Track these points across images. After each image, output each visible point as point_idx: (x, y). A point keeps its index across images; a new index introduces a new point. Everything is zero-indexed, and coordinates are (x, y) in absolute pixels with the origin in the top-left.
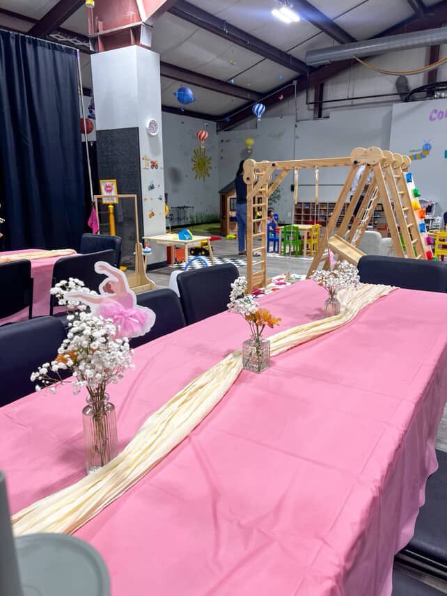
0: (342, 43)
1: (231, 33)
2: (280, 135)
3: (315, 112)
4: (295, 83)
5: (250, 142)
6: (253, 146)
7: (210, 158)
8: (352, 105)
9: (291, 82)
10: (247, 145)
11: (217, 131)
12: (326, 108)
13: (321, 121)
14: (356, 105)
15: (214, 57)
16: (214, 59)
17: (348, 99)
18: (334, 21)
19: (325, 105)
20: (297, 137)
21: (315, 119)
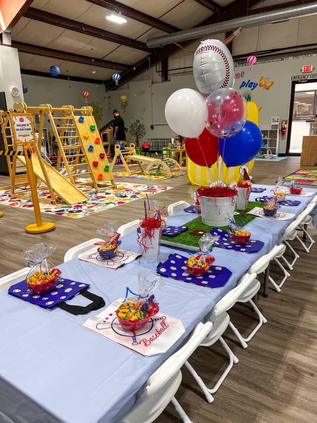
0: (170, 33)
1: (87, 30)
2: (143, 92)
3: (162, 78)
4: (149, 59)
5: (124, 98)
6: (126, 100)
7: (102, 109)
8: (184, 73)
9: (146, 58)
10: (122, 100)
11: (106, 91)
12: (170, 75)
13: (167, 83)
14: (186, 72)
15: (85, 45)
16: (85, 46)
17: (180, 69)
18: (160, 19)
19: (170, 73)
20: (153, 94)
21: (163, 82)
